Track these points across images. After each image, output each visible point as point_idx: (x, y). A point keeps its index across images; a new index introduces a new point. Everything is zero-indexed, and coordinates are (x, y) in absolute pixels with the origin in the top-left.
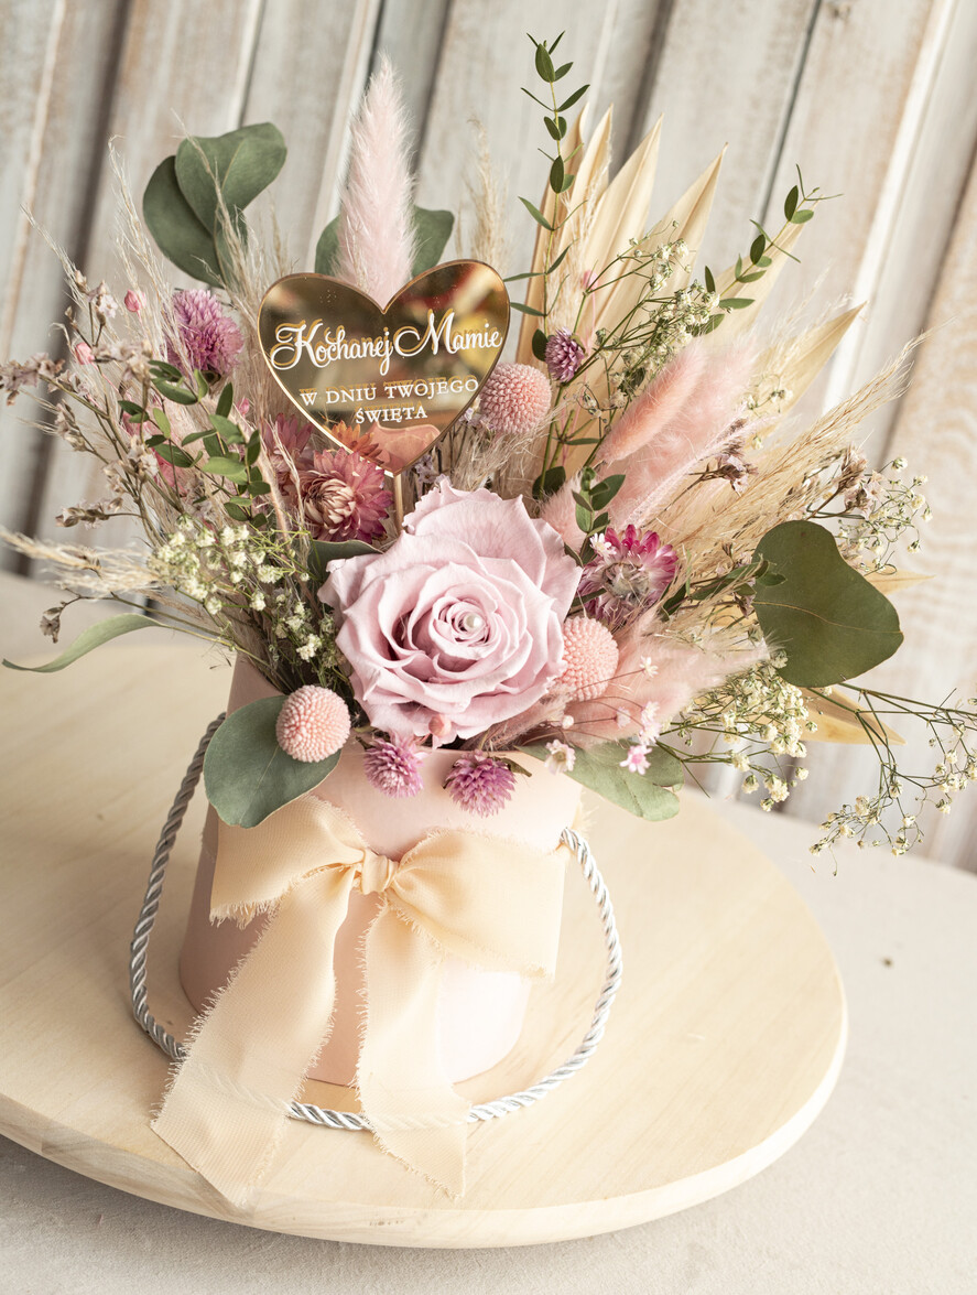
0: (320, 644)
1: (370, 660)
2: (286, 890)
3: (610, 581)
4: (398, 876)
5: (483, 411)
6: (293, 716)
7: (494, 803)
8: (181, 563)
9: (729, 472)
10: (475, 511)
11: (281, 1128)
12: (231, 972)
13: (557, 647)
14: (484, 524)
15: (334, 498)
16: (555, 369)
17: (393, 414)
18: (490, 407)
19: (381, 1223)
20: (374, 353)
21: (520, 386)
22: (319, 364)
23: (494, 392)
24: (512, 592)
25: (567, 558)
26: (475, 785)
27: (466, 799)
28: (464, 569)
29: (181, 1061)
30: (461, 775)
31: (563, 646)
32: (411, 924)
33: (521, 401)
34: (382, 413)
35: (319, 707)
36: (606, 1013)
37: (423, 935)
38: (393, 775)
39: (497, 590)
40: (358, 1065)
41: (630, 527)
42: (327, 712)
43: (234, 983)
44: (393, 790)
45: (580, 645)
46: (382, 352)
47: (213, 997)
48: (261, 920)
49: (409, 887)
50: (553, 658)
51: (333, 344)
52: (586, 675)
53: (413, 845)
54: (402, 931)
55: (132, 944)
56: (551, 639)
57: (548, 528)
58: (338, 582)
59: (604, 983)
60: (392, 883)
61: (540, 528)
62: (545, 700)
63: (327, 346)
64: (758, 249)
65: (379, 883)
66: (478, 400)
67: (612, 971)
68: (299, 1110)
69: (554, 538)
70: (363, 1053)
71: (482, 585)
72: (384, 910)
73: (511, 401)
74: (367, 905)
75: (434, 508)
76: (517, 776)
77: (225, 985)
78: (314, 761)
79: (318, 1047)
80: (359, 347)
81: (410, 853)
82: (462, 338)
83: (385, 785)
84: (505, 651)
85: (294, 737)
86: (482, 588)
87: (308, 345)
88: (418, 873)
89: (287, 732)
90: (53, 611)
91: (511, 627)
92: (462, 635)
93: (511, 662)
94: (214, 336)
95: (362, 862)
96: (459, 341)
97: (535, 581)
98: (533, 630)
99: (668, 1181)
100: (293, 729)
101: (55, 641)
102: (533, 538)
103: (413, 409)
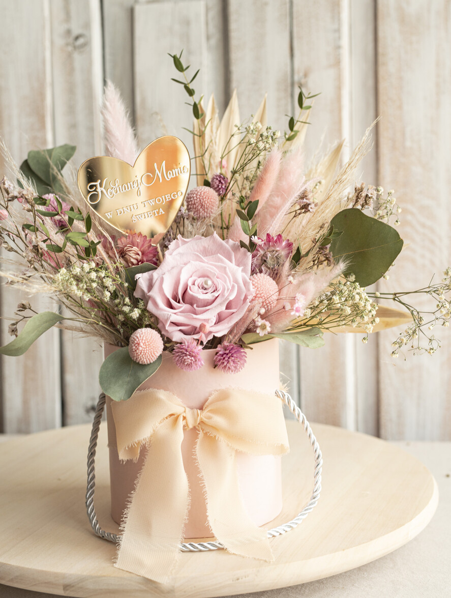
0: (140, 311)
1: (165, 311)
2: (152, 432)
3: (265, 261)
4: (203, 415)
5: (189, 209)
6: (135, 340)
7: (239, 363)
9: (305, 207)
10: (196, 244)
11: (178, 556)
12: (135, 482)
13: (249, 285)
14: (202, 248)
15: (131, 252)
16: (217, 190)
17: (149, 215)
18: (192, 207)
19: (238, 579)
20: (134, 187)
21: (203, 193)
22: (110, 197)
23: (192, 199)
24: (222, 267)
25: (243, 249)
26: (228, 356)
27: (225, 364)
28: (198, 263)
29: (122, 534)
30: (220, 354)
31: (251, 285)
32: (215, 437)
33: (205, 200)
34: (144, 215)
35: (146, 333)
36: (320, 477)
37: (223, 441)
38: (188, 357)
39: (215, 268)
40: (207, 514)
41: (268, 235)
42: (151, 335)
43: (138, 488)
44: (189, 365)
45: (259, 282)
46: (137, 185)
47: (130, 497)
48: (144, 450)
49: (210, 418)
50: (248, 290)
51: (114, 187)
52: (266, 296)
53: (206, 400)
54: (211, 440)
55: (86, 503)
56: (245, 283)
57: (231, 242)
58: (141, 284)
59: (315, 464)
60: (201, 419)
61: (227, 242)
62: (250, 310)
63: (111, 188)
64: (292, 124)
65: (195, 421)
66: (185, 203)
67: (317, 456)
68: (185, 546)
69: (235, 244)
70: (209, 507)
71: (208, 268)
72: (201, 435)
73: (200, 201)
74: (193, 433)
75: (177, 246)
77: (134, 489)
78: (151, 363)
79: (186, 511)
80: (126, 186)
81: (207, 404)
82: (171, 172)
83: (186, 363)
84: (226, 292)
85: (138, 349)
86: (210, 269)
87: (103, 189)
88: (211, 411)
89: (134, 347)
90: (13, 324)
91: (225, 282)
92: (205, 291)
93: (230, 295)
95: (185, 412)
97: (231, 261)
98: (236, 281)
99: (371, 540)
100: (137, 345)
101: (16, 336)
102: (226, 247)
103: (157, 210)
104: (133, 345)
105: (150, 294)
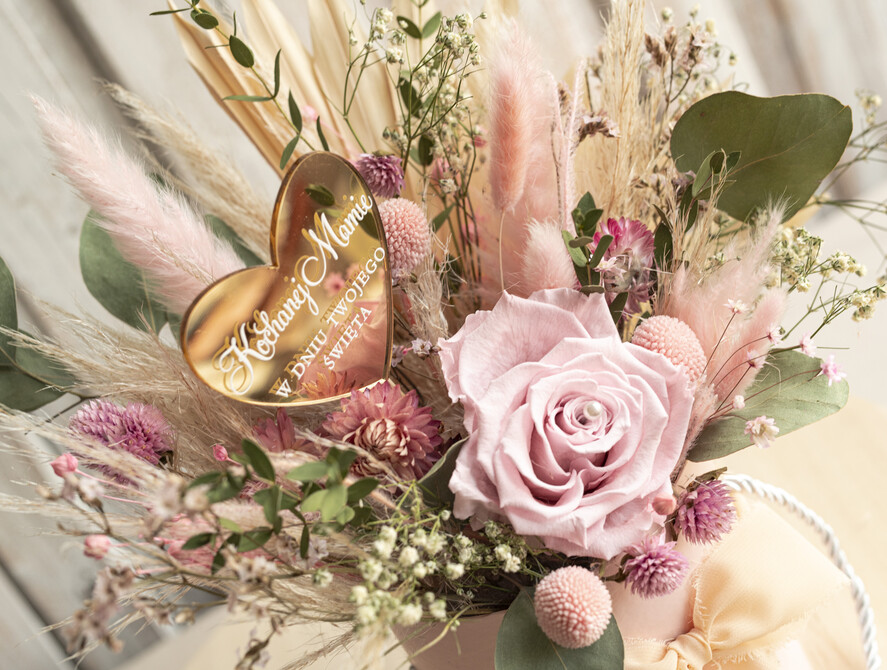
1: (560, 517)
3: (614, 285)
8: (381, 607)
9: (590, 131)
13: (662, 363)
14: (500, 339)
15: (386, 439)
17: (349, 335)
20: (297, 305)
22: (268, 355)
24: (590, 360)
25: (591, 297)
26: (712, 517)
27: (715, 533)
28: (544, 381)
31: (664, 357)
32: (747, 657)
33: (411, 231)
34: (341, 343)
39: (581, 371)
42: (584, 587)
44: (676, 585)
45: (670, 344)
46: (301, 297)
49: (724, 635)
50: (667, 372)
51: (264, 331)
52: (695, 360)
56: (648, 362)
57: (549, 293)
58: (468, 492)
60: (712, 646)
61: (542, 298)
63: (261, 337)
71: (568, 378)
73: (404, 238)
76: (722, 478)
80: (283, 312)
81: (696, 613)
83: (668, 587)
84: (637, 405)
85: (586, 630)
86: (574, 380)
87: (248, 351)
88: (719, 618)
89: (577, 633)
91: (617, 384)
93: (649, 407)
94: (139, 428)
96: (344, 232)
97: (582, 335)
98: (630, 369)
100: (580, 626)
102: (550, 310)
103: (358, 316)
104: (571, 629)
105: (504, 502)
